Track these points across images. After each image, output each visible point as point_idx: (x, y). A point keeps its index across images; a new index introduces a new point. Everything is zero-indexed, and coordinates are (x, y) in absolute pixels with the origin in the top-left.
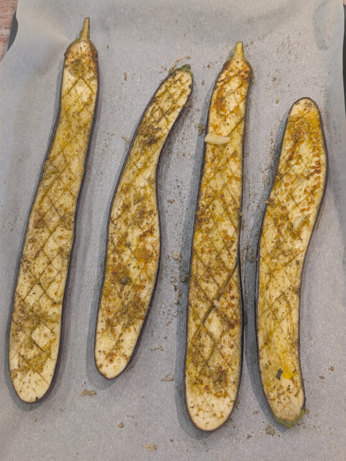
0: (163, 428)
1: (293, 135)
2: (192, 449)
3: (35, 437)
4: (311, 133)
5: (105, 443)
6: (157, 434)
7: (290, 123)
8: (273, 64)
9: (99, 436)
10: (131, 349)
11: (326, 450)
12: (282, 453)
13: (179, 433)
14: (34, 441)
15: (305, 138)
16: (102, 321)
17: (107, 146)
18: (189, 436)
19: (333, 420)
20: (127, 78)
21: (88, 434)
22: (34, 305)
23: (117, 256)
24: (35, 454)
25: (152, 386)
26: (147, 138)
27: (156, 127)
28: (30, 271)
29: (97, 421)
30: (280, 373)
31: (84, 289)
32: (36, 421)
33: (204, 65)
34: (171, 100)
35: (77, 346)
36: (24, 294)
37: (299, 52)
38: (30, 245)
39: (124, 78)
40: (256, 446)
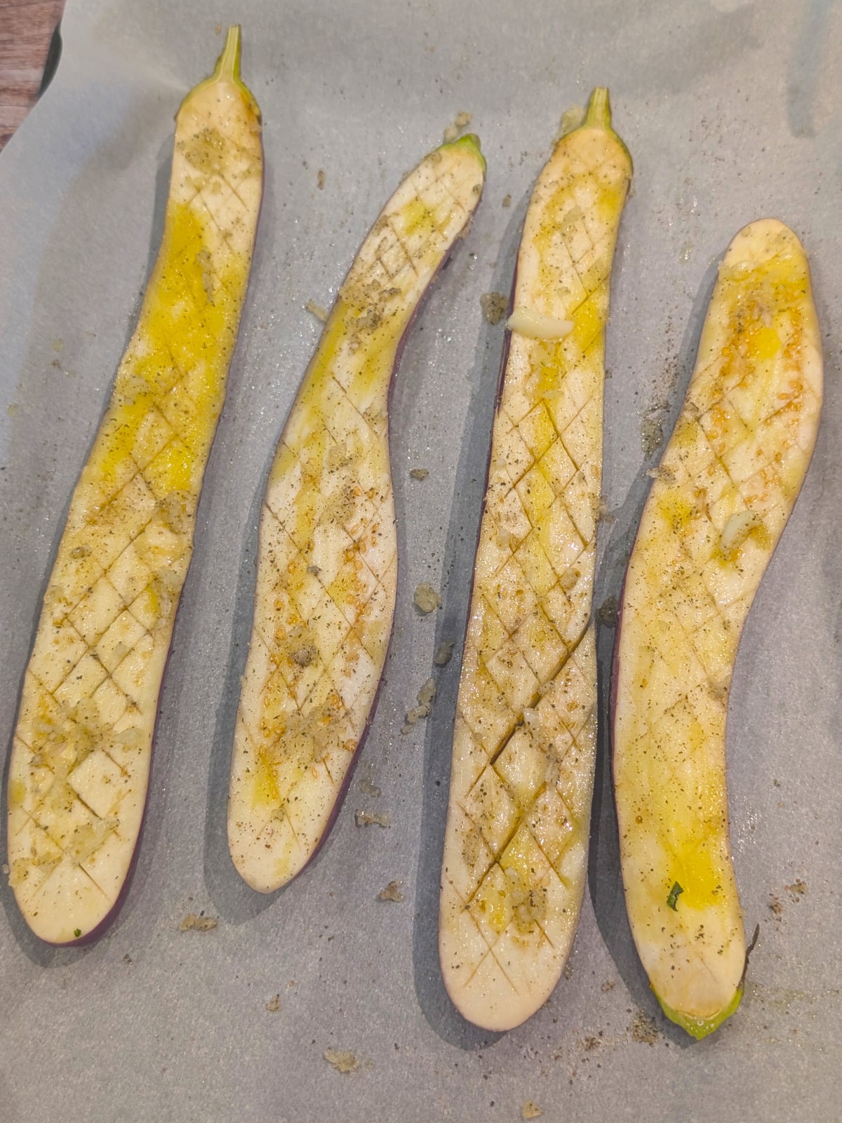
0: (378, 1016)
1: (733, 314)
2: (450, 1071)
3: (61, 1024)
4: (779, 311)
5: (234, 1048)
6: (363, 1030)
7: (726, 284)
8: (678, 167)
9: (219, 1028)
10: (317, 819)
11: (783, 1083)
12: (674, 1086)
13: (418, 1029)
14: (57, 1035)
15: (764, 323)
16: (246, 752)
17: (270, 340)
18: (441, 1037)
19: (802, 1012)
20: (326, 184)
21: (193, 1023)
22: (80, 707)
23: (285, 598)
24: (58, 1068)
25: (357, 911)
26: (364, 314)
27: (389, 286)
28: (72, 625)
29: (216, 991)
30: (678, 894)
31: (199, 676)
32: (64, 986)
33: (512, 160)
34: (427, 222)
35: (176, 810)
36: (52, 679)
37: (744, 140)
38: (74, 566)
39: (318, 182)
40: (610, 1067)
